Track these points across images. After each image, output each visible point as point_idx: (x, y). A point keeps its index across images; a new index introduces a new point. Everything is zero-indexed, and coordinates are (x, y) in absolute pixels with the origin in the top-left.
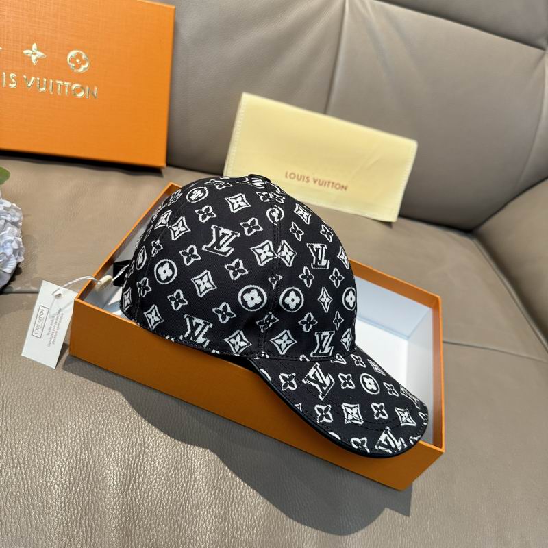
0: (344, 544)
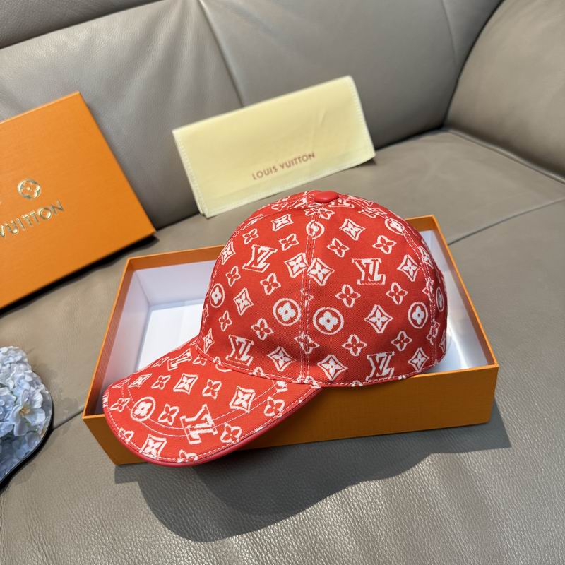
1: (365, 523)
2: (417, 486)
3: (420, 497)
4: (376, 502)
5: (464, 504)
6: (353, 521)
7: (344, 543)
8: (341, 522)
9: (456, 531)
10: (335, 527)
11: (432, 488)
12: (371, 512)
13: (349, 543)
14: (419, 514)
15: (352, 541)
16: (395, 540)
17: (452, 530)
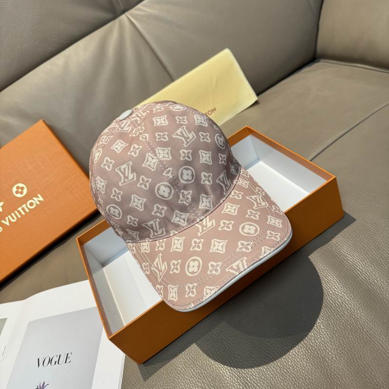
0: (381, 296)
1: (315, 349)
2: (347, 316)
3: (350, 323)
4: (320, 333)
5: (383, 322)
6: (307, 349)
7: (304, 366)
8: (298, 351)
9: (382, 342)
10: (295, 356)
11: (358, 316)
12: (317, 340)
13: (307, 366)
14: (352, 335)
15: (309, 363)
16: (339, 357)
17: (379, 343)
